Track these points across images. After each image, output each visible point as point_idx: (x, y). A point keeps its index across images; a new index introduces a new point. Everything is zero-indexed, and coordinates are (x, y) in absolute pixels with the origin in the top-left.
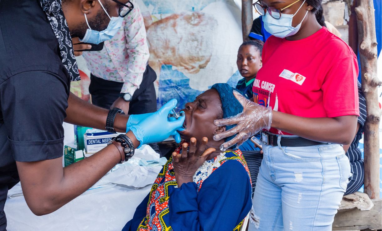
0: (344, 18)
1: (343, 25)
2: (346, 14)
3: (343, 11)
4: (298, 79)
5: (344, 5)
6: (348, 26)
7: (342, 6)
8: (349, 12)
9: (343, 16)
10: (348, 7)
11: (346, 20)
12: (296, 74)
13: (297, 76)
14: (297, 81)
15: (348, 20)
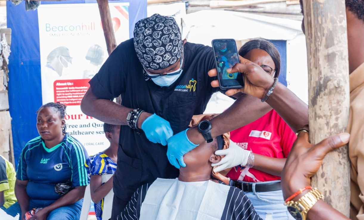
0: (4, 84)
1: (3, 90)
2: (5, 80)
3: (3, 78)
4: (265, 135)
5: (3, 73)
6: (7, 91)
7: (1, 74)
8: (7, 78)
9: (3, 83)
10: (6, 75)
11: (5, 86)
12: (264, 131)
13: (264, 133)
14: (266, 137)
15: (7, 86)
